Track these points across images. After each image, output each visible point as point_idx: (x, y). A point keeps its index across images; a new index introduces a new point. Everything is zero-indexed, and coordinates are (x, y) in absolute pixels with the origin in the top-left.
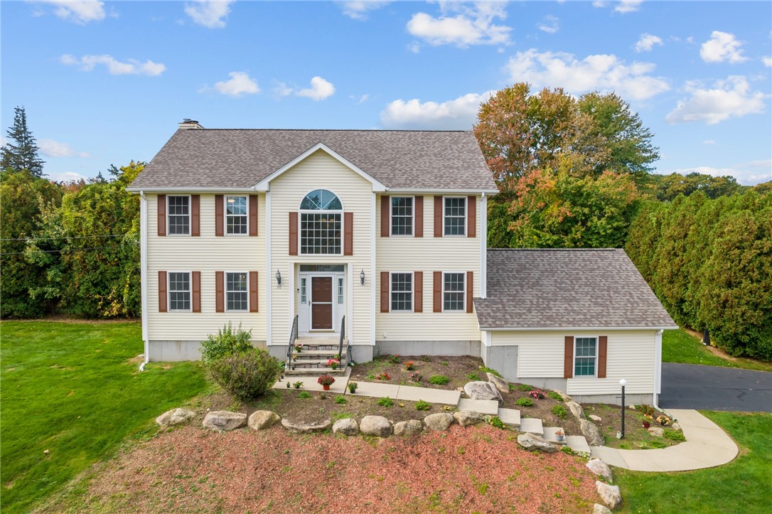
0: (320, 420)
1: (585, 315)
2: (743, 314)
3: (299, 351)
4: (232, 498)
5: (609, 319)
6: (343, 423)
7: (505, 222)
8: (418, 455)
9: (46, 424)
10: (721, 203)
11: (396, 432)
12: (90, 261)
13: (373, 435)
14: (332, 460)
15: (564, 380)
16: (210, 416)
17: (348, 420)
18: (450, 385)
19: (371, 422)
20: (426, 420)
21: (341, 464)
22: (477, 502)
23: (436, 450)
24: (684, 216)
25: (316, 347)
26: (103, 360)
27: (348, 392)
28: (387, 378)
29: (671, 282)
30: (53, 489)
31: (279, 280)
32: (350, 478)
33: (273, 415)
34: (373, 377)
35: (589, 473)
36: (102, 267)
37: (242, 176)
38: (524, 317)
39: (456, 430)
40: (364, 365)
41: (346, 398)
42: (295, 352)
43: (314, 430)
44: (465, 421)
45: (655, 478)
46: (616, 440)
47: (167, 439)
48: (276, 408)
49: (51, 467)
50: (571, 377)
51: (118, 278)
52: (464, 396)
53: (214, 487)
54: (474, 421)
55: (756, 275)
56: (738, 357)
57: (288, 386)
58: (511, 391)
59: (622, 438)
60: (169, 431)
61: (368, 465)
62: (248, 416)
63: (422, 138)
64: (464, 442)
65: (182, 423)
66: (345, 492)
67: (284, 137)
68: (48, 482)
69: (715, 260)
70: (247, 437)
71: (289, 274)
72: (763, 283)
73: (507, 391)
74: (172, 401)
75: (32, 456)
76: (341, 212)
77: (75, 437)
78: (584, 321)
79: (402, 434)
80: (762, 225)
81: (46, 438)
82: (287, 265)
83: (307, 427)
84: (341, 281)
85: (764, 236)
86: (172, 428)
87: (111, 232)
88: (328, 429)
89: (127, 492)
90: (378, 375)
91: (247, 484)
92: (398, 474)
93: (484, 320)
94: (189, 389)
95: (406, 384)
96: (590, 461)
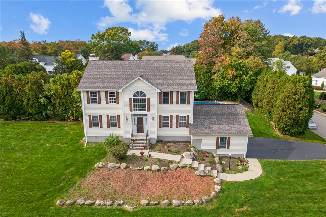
0: (140, 166)
1: (224, 130)
2: (286, 121)
3: (134, 141)
4: (118, 189)
5: (231, 132)
6: (146, 168)
7: (211, 75)
8: (167, 177)
9: (65, 166)
10: (287, 78)
11: (162, 170)
12: (61, 103)
13: (155, 171)
14: (144, 178)
15: (216, 150)
16: (109, 165)
17: (148, 166)
18: (179, 153)
19: (155, 167)
20: (170, 166)
21: (146, 180)
22: (181, 191)
23: (172, 176)
24: (275, 80)
25: (139, 140)
26: (73, 141)
27: (149, 157)
28: (160, 151)
29: (268, 105)
30: (73, 186)
31: (127, 119)
32: (148, 184)
33: (127, 165)
34: (156, 150)
35: (214, 182)
36: (66, 104)
37: (113, 84)
38: (204, 131)
39: (178, 169)
40: (154, 144)
41: (148, 159)
42: (132, 142)
43: (139, 170)
44: (181, 167)
45: (233, 183)
46: (227, 170)
47: (99, 172)
48: (128, 162)
49: (71, 180)
50: (218, 149)
51: (71, 108)
52: (183, 157)
53: (113, 186)
54: (184, 167)
55: (292, 108)
56: (284, 134)
57: (131, 154)
58: (198, 154)
59: (229, 170)
60: (99, 169)
61: (153, 180)
62: (120, 165)
63: (174, 65)
64: (180, 173)
65: (102, 167)
66: (147, 187)
67: (126, 64)
68: (71, 184)
69: (280, 101)
70: (121, 171)
71: (130, 118)
72: (294, 111)
73: (197, 154)
74: (98, 160)
75: (65, 176)
76: (146, 98)
77: (74, 171)
78: (223, 132)
79: (163, 171)
80: (297, 90)
81: (67, 171)
82: (129, 114)
83: (137, 169)
84: (146, 118)
85: (297, 94)
86: (99, 168)
87: (67, 92)
88: (143, 169)
89: (91, 187)
90: (158, 149)
91: (121, 185)
92: (161, 183)
93: (191, 132)
94: (102, 155)
95: (166, 153)
96: (215, 179)
